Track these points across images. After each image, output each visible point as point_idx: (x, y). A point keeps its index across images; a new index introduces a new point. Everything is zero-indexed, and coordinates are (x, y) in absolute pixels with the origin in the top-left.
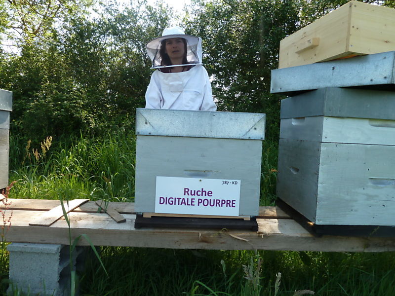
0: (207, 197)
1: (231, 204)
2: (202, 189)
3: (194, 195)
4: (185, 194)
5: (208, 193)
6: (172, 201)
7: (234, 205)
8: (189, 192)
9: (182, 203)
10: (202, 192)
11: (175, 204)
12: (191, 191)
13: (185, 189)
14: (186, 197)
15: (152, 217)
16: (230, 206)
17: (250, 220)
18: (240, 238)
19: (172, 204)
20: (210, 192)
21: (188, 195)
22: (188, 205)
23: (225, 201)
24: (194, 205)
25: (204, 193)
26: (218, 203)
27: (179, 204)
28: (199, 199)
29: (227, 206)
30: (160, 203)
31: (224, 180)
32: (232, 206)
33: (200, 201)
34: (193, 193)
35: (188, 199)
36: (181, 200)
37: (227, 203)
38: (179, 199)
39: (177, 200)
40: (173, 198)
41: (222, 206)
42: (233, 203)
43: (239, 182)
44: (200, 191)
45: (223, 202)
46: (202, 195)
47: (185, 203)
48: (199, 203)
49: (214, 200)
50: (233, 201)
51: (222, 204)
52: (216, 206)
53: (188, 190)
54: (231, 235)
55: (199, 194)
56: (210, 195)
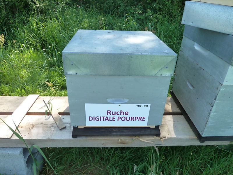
0: (125, 115)
1: (142, 119)
2: (121, 111)
3: (115, 114)
4: (108, 114)
5: (125, 113)
6: (99, 119)
7: (144, 120)
8: (111, 113)
9: (106, 119)
10: (121, 112)
11: (101, 120)
12: (113, 112)
13: (108, 111)
14: (109, 116)
15: (84, 128)
16: (141, 120)
17: (154, 127)
18: (147, 142)
19: (99, 120)
20: (127, 113)
21: (110, 114)
22: (110, 120)
23: (137, 117)
24: (115, 120)
25: (122, 113)
26: (132, 119)
27: (103, 120)
28: (118, 117)
29: (139, 120)
30: (90, 120)
31: (138, 105)
32: (143, 120)
33: (119, 118)
34: (114, 113)
35: (110, 117)
36: (105, 118)
37: (139, 119)
38: (103, 117)
39: (102, 118)
40: (99, 117)
41: (135, 120)
42: (143, 119)
43: (149, 105)
44: (119, 112)
45: (136, 118)
46: (121, 114)
47: (108, 119)
48: (118, 119)
49: (130, 117)
50: (143, 117)
51: (135, 119)
52: (131, 120)
53: (110, 111)
54: (141, 140)
55: (118, 114)
56: (126, 114)
